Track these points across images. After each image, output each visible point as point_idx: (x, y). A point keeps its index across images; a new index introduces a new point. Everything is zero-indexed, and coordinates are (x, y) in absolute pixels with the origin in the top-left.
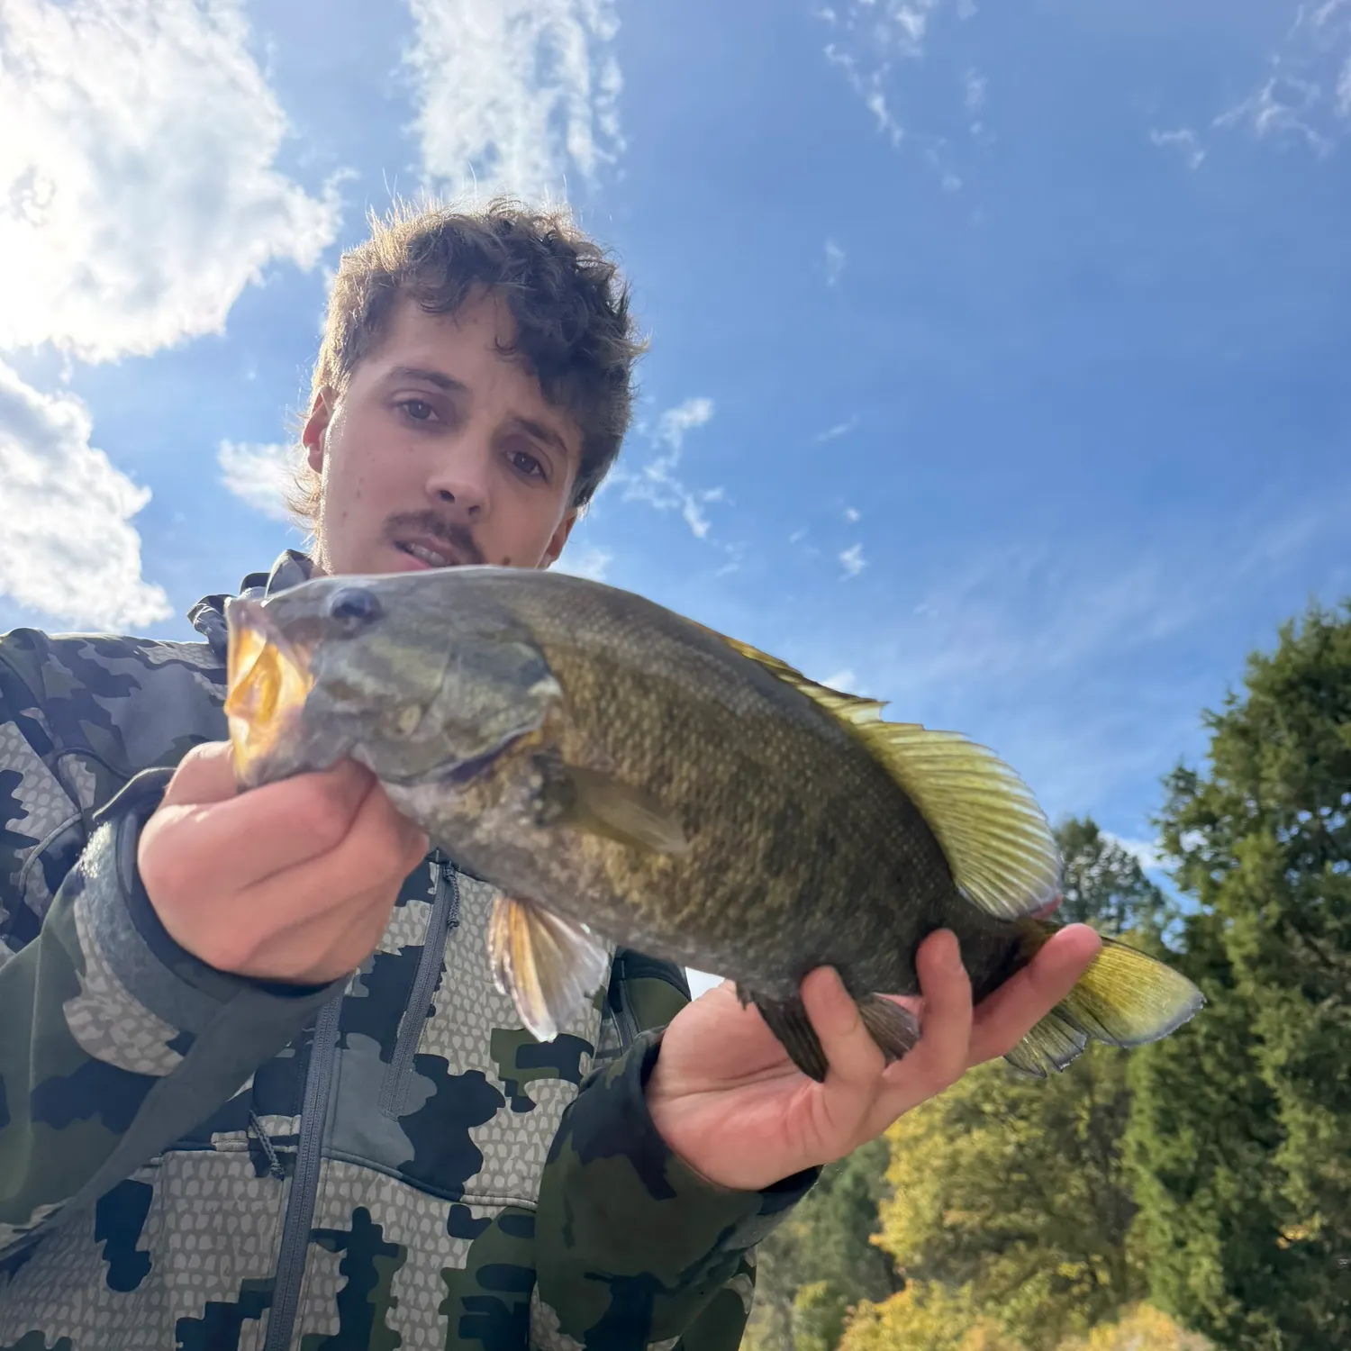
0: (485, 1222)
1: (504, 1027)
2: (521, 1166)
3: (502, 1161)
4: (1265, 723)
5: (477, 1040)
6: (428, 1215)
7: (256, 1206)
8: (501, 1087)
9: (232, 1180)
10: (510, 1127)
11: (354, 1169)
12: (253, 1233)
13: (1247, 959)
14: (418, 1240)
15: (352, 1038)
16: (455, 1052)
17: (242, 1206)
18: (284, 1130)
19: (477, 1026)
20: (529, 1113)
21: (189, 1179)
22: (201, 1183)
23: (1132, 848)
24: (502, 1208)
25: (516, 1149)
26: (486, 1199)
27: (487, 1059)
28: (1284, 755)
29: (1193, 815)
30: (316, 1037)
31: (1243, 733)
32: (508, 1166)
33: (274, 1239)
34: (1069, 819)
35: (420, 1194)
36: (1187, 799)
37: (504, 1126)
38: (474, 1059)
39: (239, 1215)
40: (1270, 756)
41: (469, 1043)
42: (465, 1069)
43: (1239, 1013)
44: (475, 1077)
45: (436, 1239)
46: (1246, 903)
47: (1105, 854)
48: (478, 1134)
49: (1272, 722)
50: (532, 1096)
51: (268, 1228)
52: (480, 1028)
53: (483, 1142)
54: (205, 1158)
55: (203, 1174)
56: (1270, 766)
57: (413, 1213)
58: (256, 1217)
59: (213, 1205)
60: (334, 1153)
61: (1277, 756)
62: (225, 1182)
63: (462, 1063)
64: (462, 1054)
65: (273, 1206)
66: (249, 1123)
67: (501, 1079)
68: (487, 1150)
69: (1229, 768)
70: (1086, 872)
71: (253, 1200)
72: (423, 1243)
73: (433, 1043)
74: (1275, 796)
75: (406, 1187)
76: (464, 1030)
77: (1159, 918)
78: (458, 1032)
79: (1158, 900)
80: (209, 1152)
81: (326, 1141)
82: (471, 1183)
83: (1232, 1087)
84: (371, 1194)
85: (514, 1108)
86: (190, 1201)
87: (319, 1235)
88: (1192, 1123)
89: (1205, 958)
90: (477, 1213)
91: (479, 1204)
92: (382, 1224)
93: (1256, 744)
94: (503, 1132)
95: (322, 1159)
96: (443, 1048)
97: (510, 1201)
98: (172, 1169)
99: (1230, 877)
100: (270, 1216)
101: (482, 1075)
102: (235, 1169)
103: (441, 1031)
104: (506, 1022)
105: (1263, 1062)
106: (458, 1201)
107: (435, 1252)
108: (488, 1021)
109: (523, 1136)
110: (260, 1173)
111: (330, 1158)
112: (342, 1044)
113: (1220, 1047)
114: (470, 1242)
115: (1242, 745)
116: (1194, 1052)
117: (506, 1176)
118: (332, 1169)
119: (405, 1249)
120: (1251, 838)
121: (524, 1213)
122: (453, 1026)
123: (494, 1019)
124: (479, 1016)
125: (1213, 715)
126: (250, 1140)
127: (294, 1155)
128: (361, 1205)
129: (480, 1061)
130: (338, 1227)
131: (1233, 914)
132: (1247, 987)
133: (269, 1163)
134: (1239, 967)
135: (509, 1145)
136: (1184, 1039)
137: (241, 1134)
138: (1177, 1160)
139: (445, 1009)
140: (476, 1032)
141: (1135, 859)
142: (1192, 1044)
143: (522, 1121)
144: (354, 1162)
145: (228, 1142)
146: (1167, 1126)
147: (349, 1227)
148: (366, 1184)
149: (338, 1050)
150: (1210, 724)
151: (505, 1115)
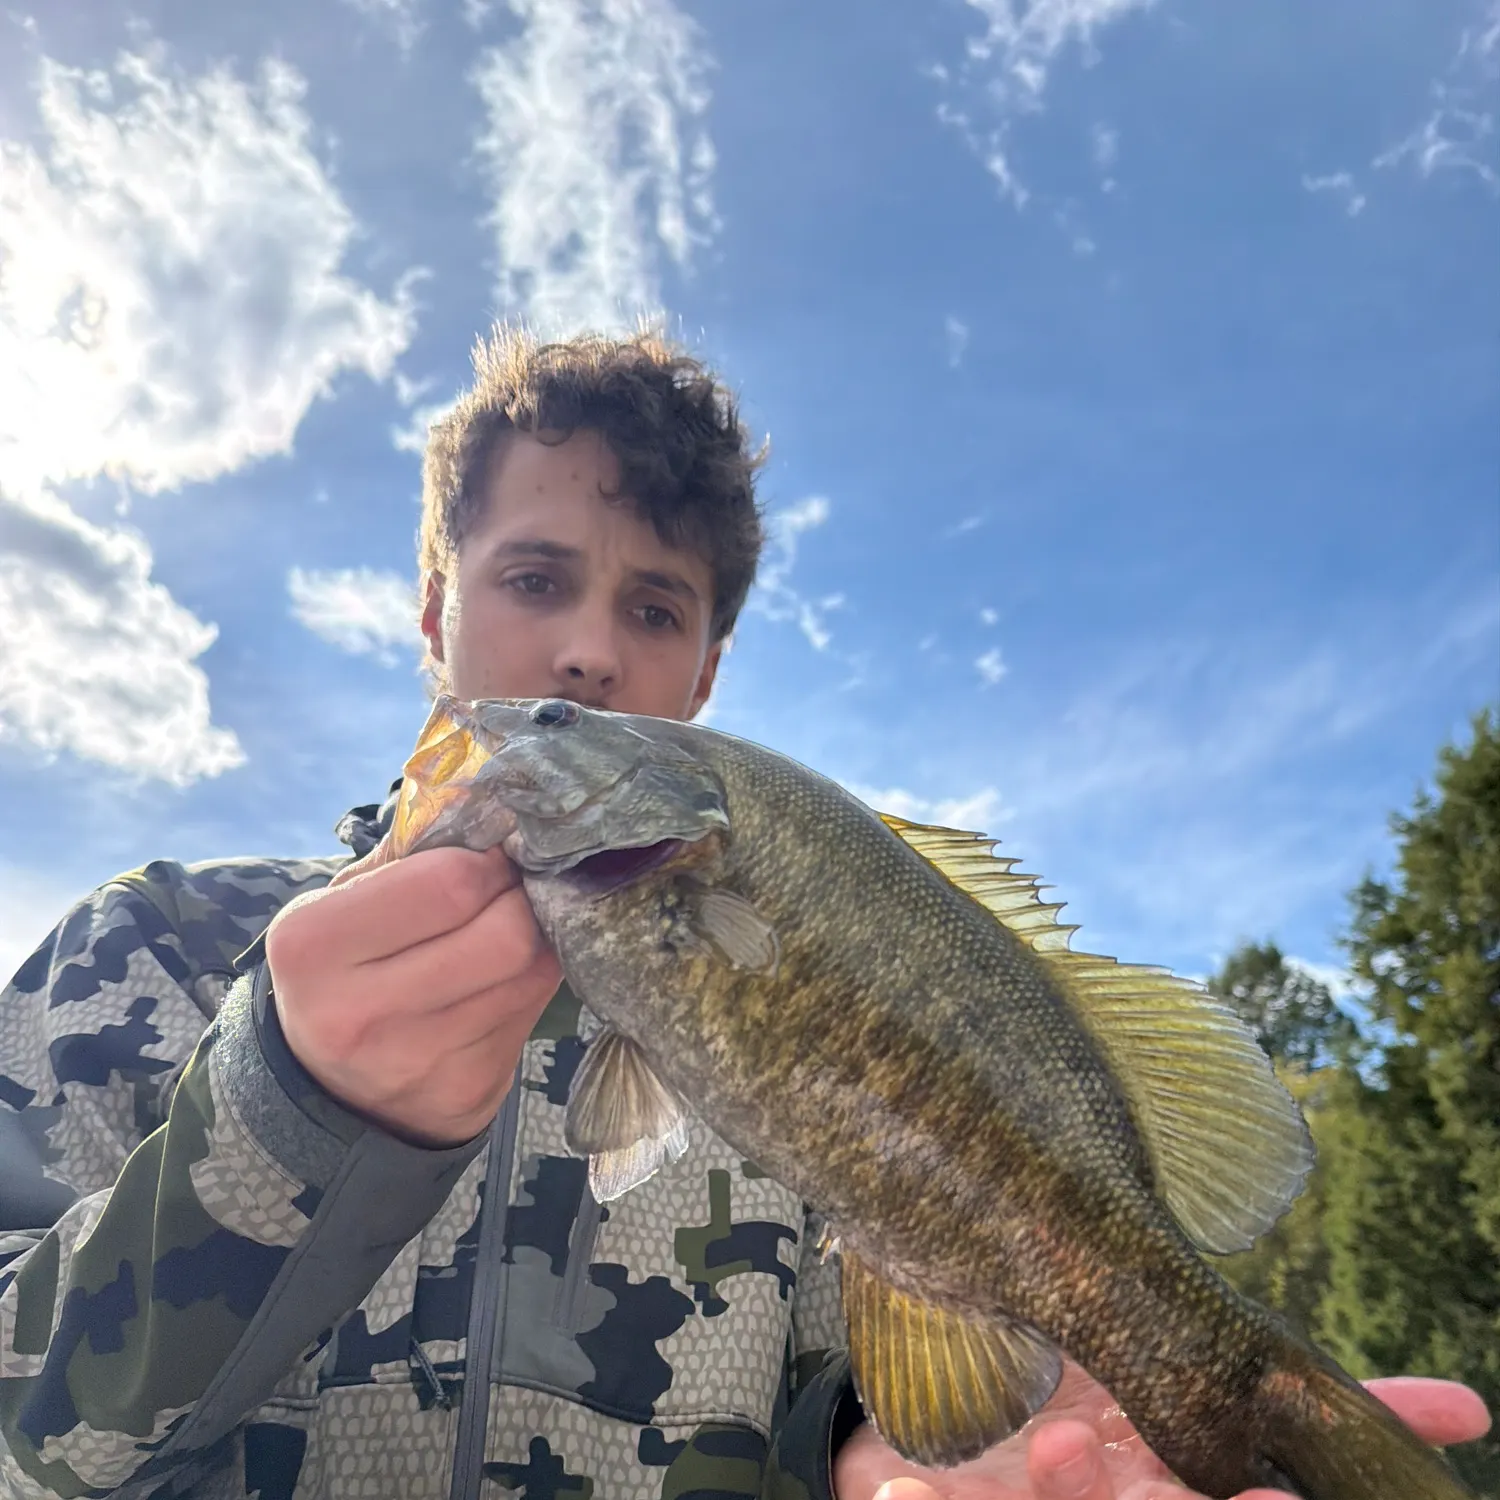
0: (680, 1444)
1: (690, 1225)
2: (715, 1375)
3: (694, 1374)
4: (1462, 827)
5: (658, 1242)
6: (614, 1441)
7: (423, 1442)
8: (690, 1292)
9: (395, 1415)
10: (702, 1335)
11: (528, 1394)
12: (421, 1471)
13: (1455, 1096)
14: (604, 1471)
15: (519, 1251)
16: (634, 1258)
17: (408, 1443)
18: (448, 1356)
19: (658, 1227)
20: (722, 1316)
21: (350, 1417)
22: (362, 1420)
23: (1321, 974)
24: (697, 1427)
25: (709, 1359)
26: (679, 1419)
27: (671, 1262)
28: (1487, 863)
29: (1385, 932)
30: (481, 1252)
31: (1437, 840)
32: (701, 1378)
33: (443, 1475)
34: (1248, 945)
35: (604, 1418)
36: (1378, 916)
37: (695, 1335)
38: (656, 1264)
39: (405, 1454)
40: (1470, 865)
41: (650, 1247)
42: (647, 1275)
43: (1449, 1157)
44: (659, 1283)
45: (626, 1469)
46: (1451, 1032)
47: (1290, 983)
48: (666, 1348)
49: (1472, 826)
50: (725, 1296)
51: (436, 1467)
52: (662, 1229)
53: (673, 1356)
54: (363, 1392)
55: (364, 1411)
56: (1471, 876)
57: (598, 1439)
58: (422, 1453)
59: (376, 1444)
60: (505, 1377)
61: (1478, 866)
62: (387, 1419)
63: (643, 1268)
64: (643, 1260)
65: (440, 1441)
66: (412, 1351)
67: (689, 1282)
68: (677, 1363)
69: (1425, 880)
70: (1269, 1004)
71: (419, 1436)
72: (611, 1473)
73: (610, 1251)
74: (1478, 910)
75: (588, 1411)
76: (643, 1233)
77: (1355, 1051)
78: (637, 1235)
79: (1353, 1032)
80: (369, 1386)
81: (495, 1363)
82: (661, 1402)
83: (1443, 1241)
84: (549, 1422)
85: (706, 1313)
86: (352, 1441)
87: (494, 1470)
88: (1400, 1285)
89: (1408, 1095)
90: (670, 1436)
91: (672, 1425)
92: (563, 1454)
93: (1454, 852)
94: (694, 1342)
95: (493, 1385)
96: (620, 1254)
97: (705, 1417)
98: (331, 1407)
99: (1432, 1002)
100: (438, 1452)
101: (667, 1281)
102: (397, 1403)
103: (616, 1237)
104: (691, 1219)
105: (1476, 1213)
106: (648, 1423)
107: (627, 1483)
108: (671, 1220)
109: (716, 1343)
110: (424, 1406)
111: (499, 1383)
112: (508, 1259)
113: (1431, 1197)
114: (664, 1469)
115: (1436, 854)
116: (1400, 1204)
117: (700, 1389)
118: (504, 1394)
119: (590, 1481)
120: (1453, 958)
121: (721, 1428)
122: (630, 1230)
123: (678, 1218)
124: (658, 1216)
125: (1403, 819)
126: (413, 1370)
127: (461, 1383)
128: (538, 1434)
129: (663, 1264)
130: (514, 1460)
131: (1435, 1044)
132: (1456, 1128)
133: (433, 1393)
134: (1445, 1106)
135: (702, 1355)
136: (1388, 1188)
137: (403, 1364)
138: (1382, 1328)
139: (619, 1212)
140: (657, 1234)
141: (1324, 988)
142: (1399, 1195)
143: (715, 1327)
144: (526, 1386)
145: (390, 1373)
146: (1372, 1289)
147: (526, 1461)
148: (542, 1410)
149: (504, 1265)
150: (1399, 831)
151: (696, 1322)
